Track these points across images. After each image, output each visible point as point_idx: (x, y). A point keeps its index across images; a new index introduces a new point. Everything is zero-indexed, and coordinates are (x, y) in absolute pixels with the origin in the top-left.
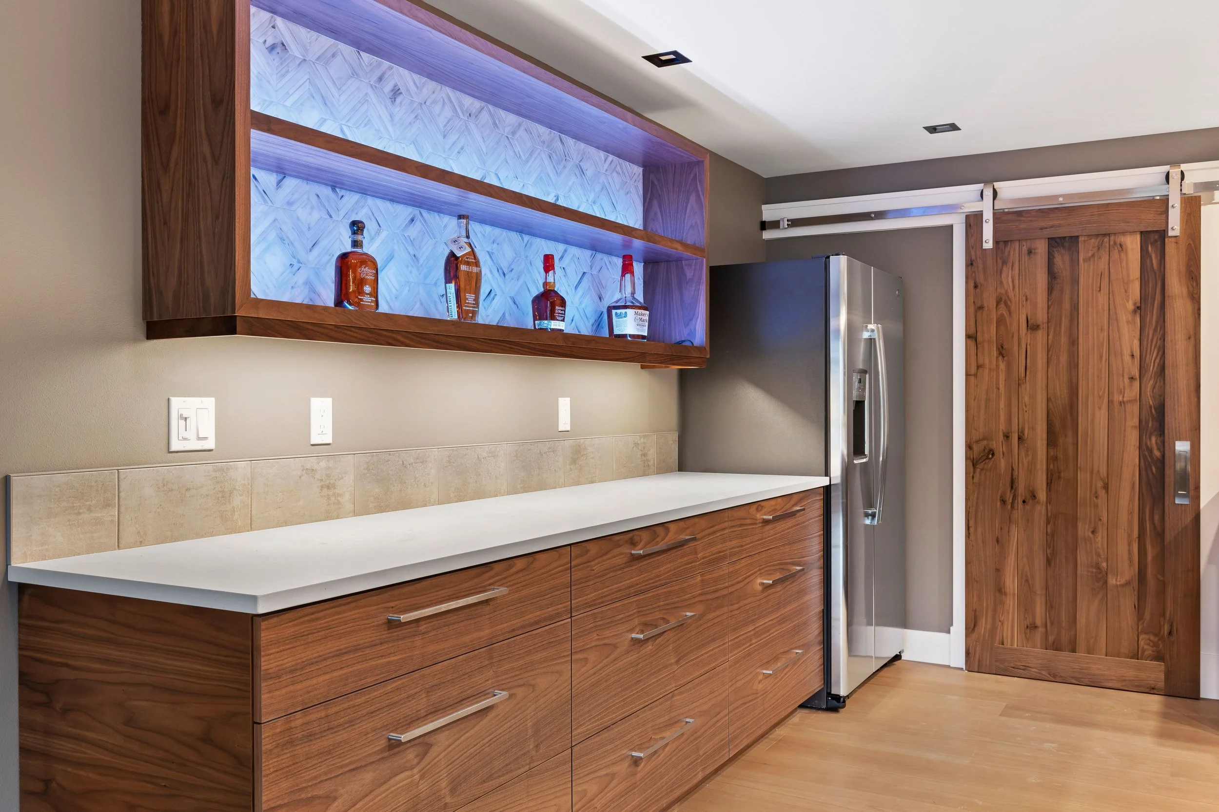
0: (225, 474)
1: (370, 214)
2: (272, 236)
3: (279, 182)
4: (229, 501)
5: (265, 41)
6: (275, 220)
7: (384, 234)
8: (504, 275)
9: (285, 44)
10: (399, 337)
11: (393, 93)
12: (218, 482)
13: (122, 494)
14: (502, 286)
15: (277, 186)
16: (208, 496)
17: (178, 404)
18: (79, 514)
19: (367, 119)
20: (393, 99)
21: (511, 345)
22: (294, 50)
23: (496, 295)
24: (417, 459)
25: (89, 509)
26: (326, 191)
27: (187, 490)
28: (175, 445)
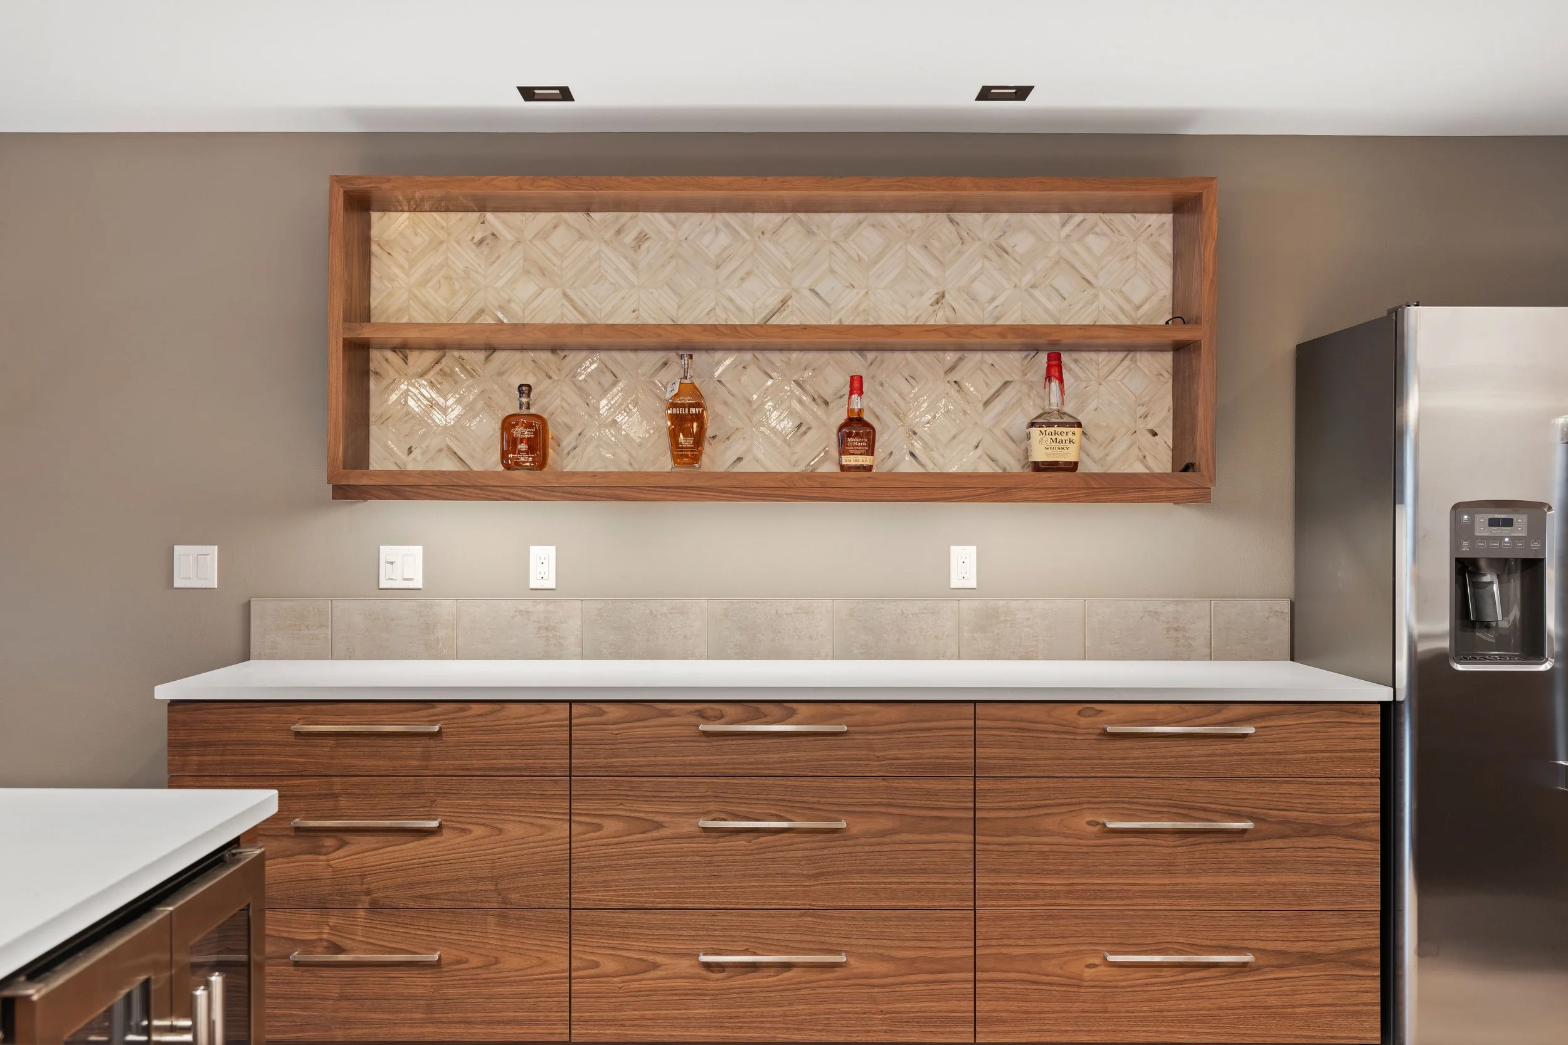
0: (429, 610)
1: (603, 366)
2: (480, 404)
3: (487, 358)
4: (433, 632)
5: (474, 237)
6: (483, 391)
7: (620, 385)
8: (827, 403)
9: (496, 233)
10: (519, 492)
11: (636, 241)
12: (422, 616)
13: (334, 618)
14: (823, 416)
15: (485, 360)
16: (412, 626)
17: (386, 552)
18: (300, 630)
19: (600, 275)
20: (637, 248)
21: (701, 491)
22: (507, 235)
23: (809, 428)
24: (673, 608)
25: (307, 627)
26: (545, 356)
27: (391, 620)
28: (383, 584)
